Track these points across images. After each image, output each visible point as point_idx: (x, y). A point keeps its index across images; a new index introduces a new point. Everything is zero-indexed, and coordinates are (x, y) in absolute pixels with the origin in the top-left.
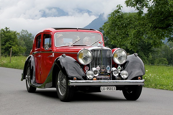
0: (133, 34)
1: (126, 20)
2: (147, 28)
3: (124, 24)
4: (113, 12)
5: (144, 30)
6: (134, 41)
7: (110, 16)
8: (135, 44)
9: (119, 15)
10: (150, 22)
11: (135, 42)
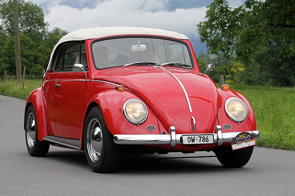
0: (241, 37)
1: (233, 14)
2: (260, 27)
3: (230, 22)
4: (213, 3)
5: (257, 30)
6: (243, 48)
7: (209, 8)
8: (243, 53)
9: (222, 7)
10: (265, 18)
11: (243, 51)
